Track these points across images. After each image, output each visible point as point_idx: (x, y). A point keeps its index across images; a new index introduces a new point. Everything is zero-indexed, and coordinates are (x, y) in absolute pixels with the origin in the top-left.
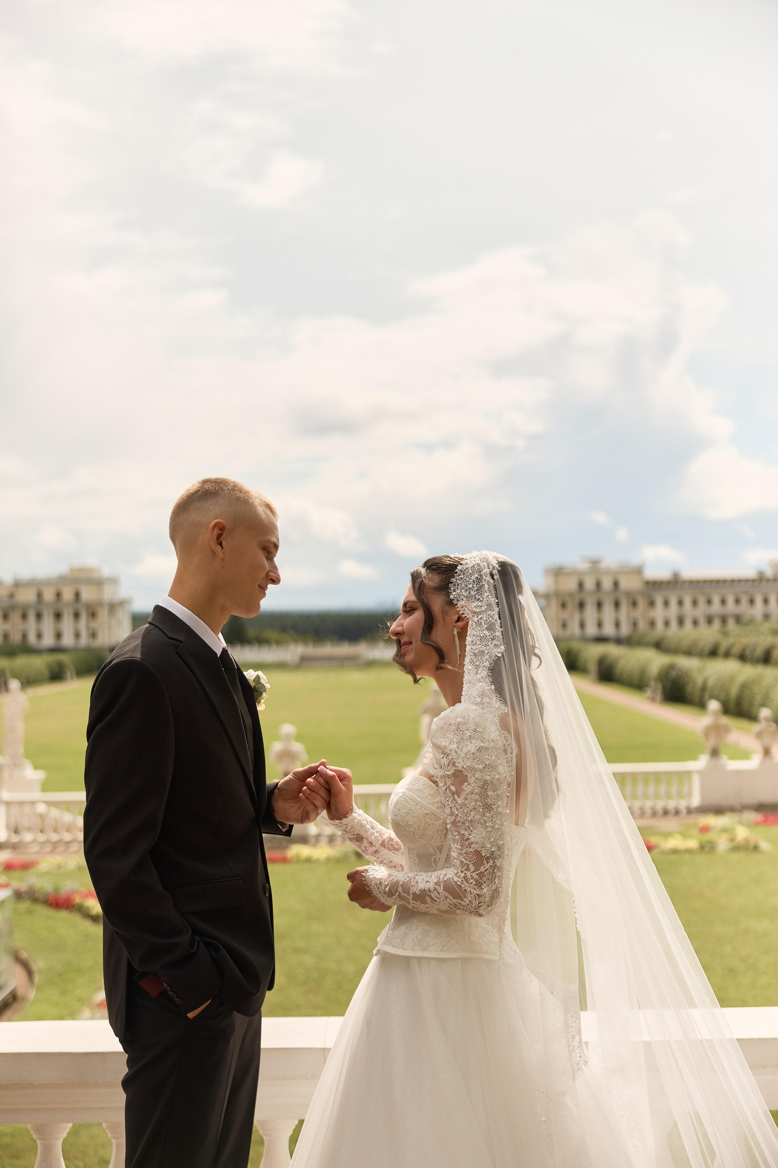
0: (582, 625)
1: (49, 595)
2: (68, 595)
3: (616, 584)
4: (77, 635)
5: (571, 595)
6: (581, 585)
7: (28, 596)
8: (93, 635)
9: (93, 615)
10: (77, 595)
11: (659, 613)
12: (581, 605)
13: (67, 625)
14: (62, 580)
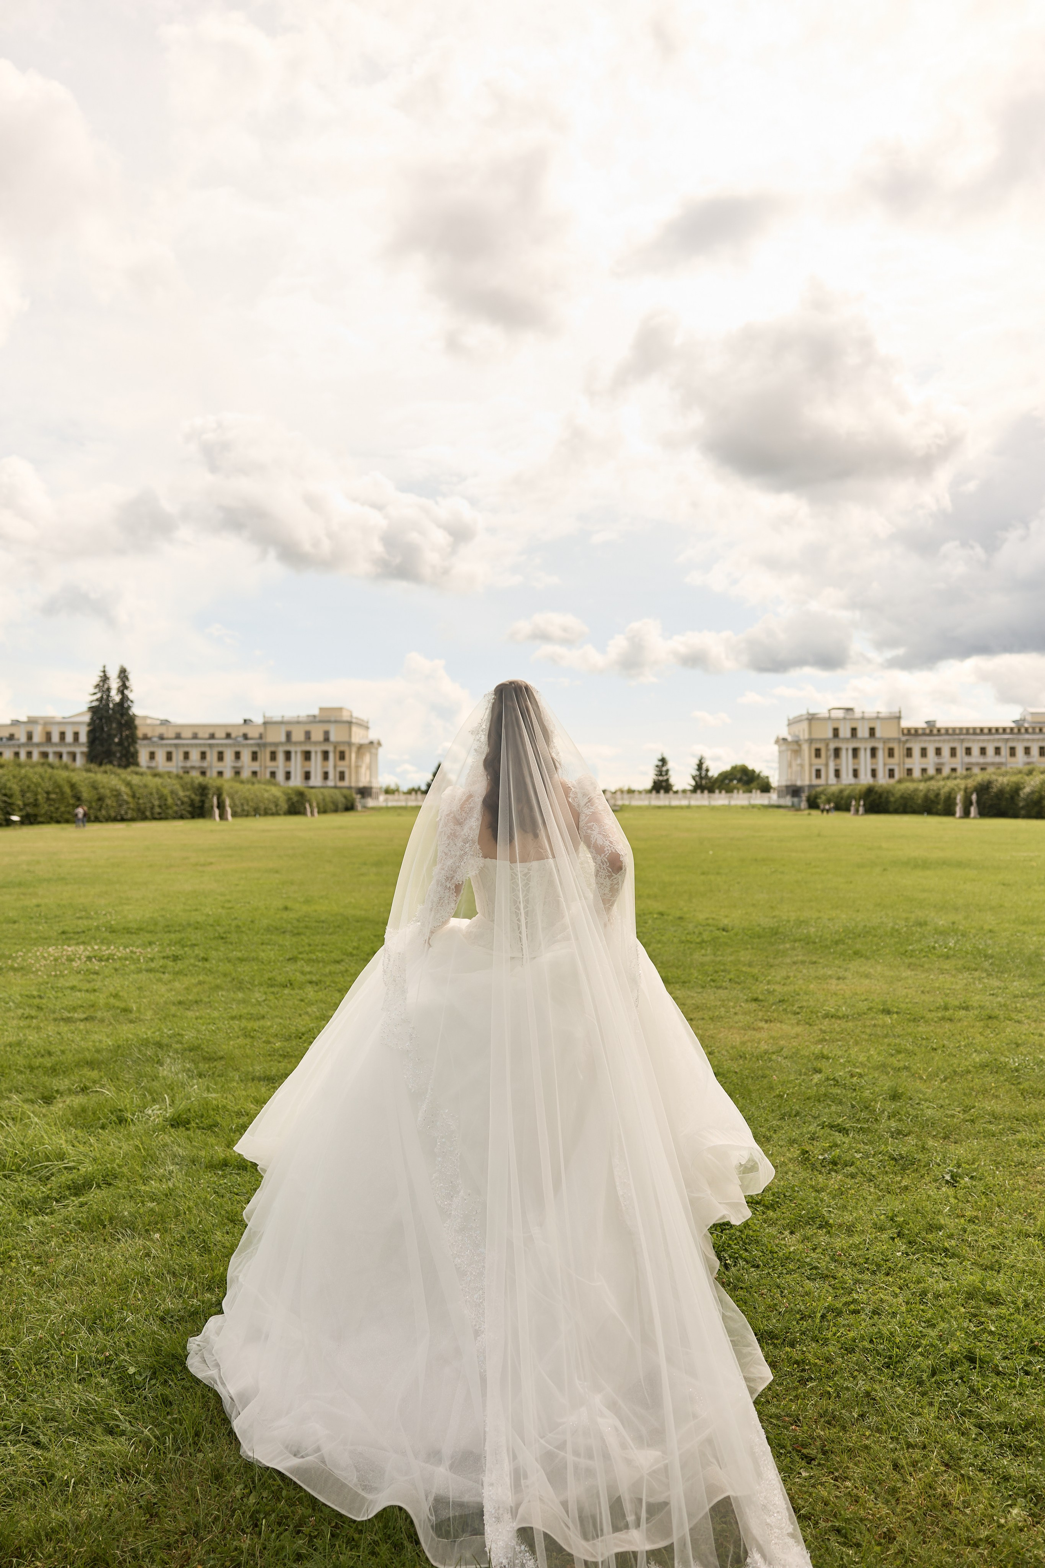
0: (837, 773)
1: (298, 735)
2: (317, 735)
3: (872, 731)
4: (326, 776)
5: (826, 741)
6: (836, 732)
7: (277, 736)
8: (342, 776)
9: (342, 756)
10: (327, 734)
11: (916, 763)
12: (837, 752)
13: (316, 766)
14: (313, 720)
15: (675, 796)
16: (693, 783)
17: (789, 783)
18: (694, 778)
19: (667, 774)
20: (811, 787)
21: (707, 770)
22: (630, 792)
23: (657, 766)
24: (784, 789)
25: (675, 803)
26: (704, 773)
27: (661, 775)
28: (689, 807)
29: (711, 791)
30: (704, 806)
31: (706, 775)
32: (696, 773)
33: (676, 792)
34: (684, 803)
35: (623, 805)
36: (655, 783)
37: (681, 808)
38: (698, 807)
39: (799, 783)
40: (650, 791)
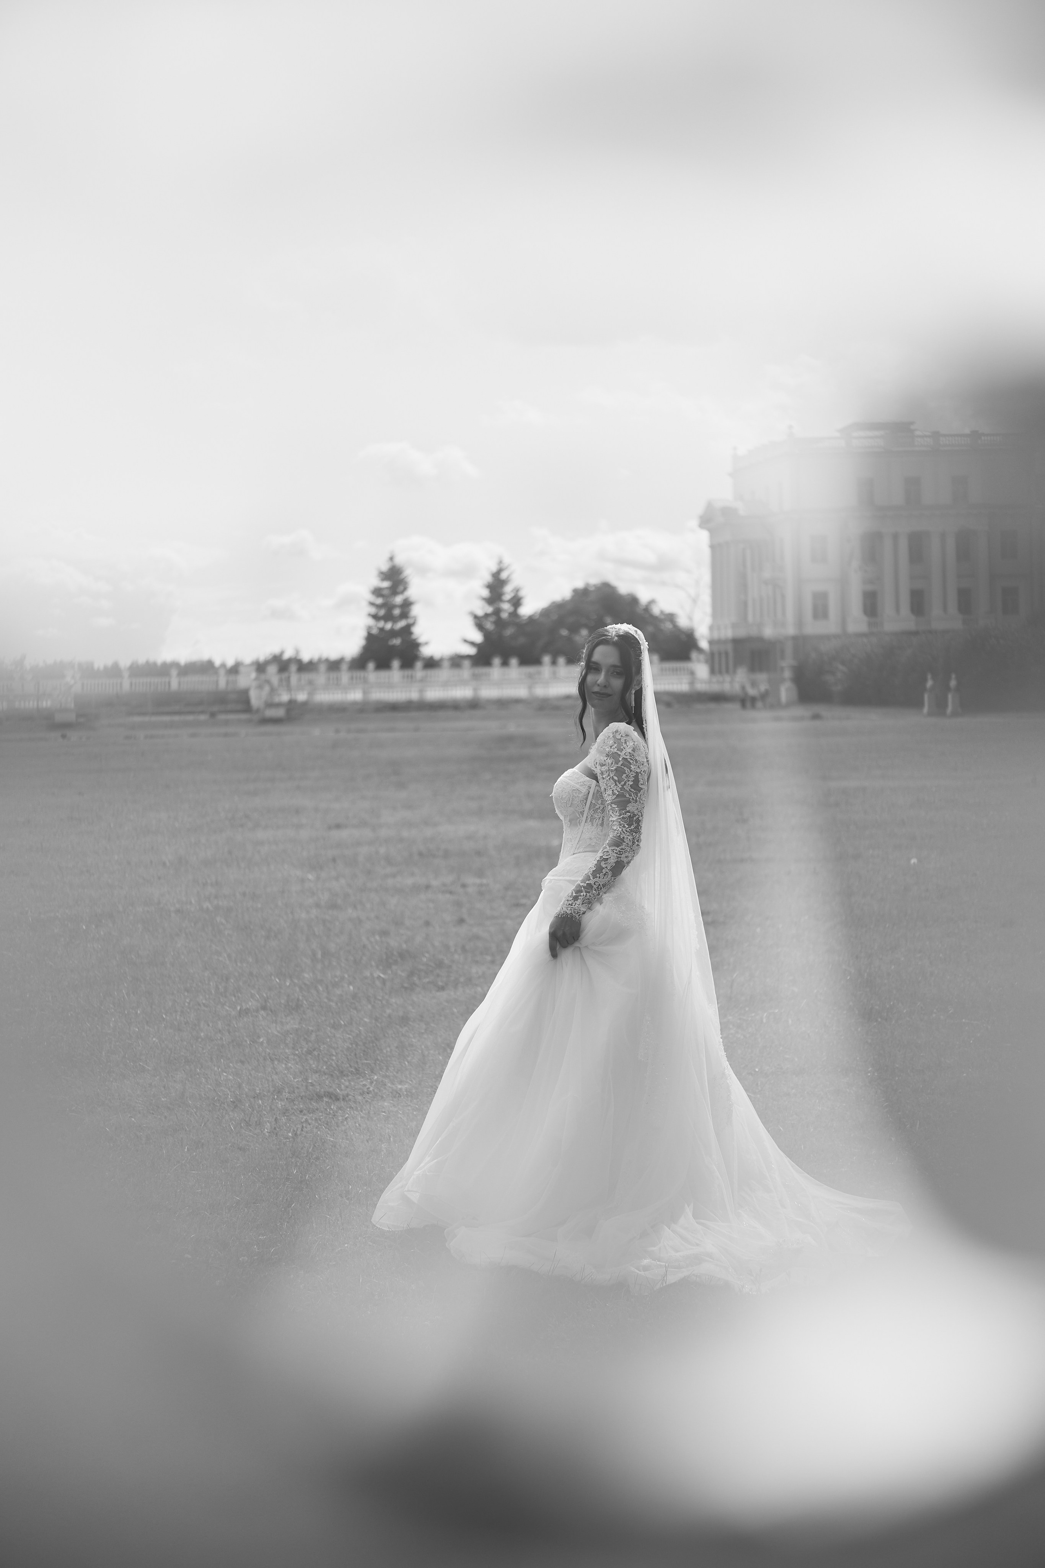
0: (870, 603)
15: (432, 673)
16: (478, 637)
17: (742, 633)
18: (479, 623)
19: (405, 615)
20: (800, 641)
21: (517, 602)
22: (306, 667)
23: (377, 592)
24: (730, 648)
25: (433, 694)
26: (506, 607)
27: (388, 617)
28: (474, 705)
29: (529, 659)
30: (517, 701)
31: (514, 614)
32: (482, 609)
33: (431, 664)
34: (462, 693)
35: (292, 703)
36: (370, 638)
37: (455, 706)
38: (503, 704)
39: (768, 632)
40: (359, 663)
